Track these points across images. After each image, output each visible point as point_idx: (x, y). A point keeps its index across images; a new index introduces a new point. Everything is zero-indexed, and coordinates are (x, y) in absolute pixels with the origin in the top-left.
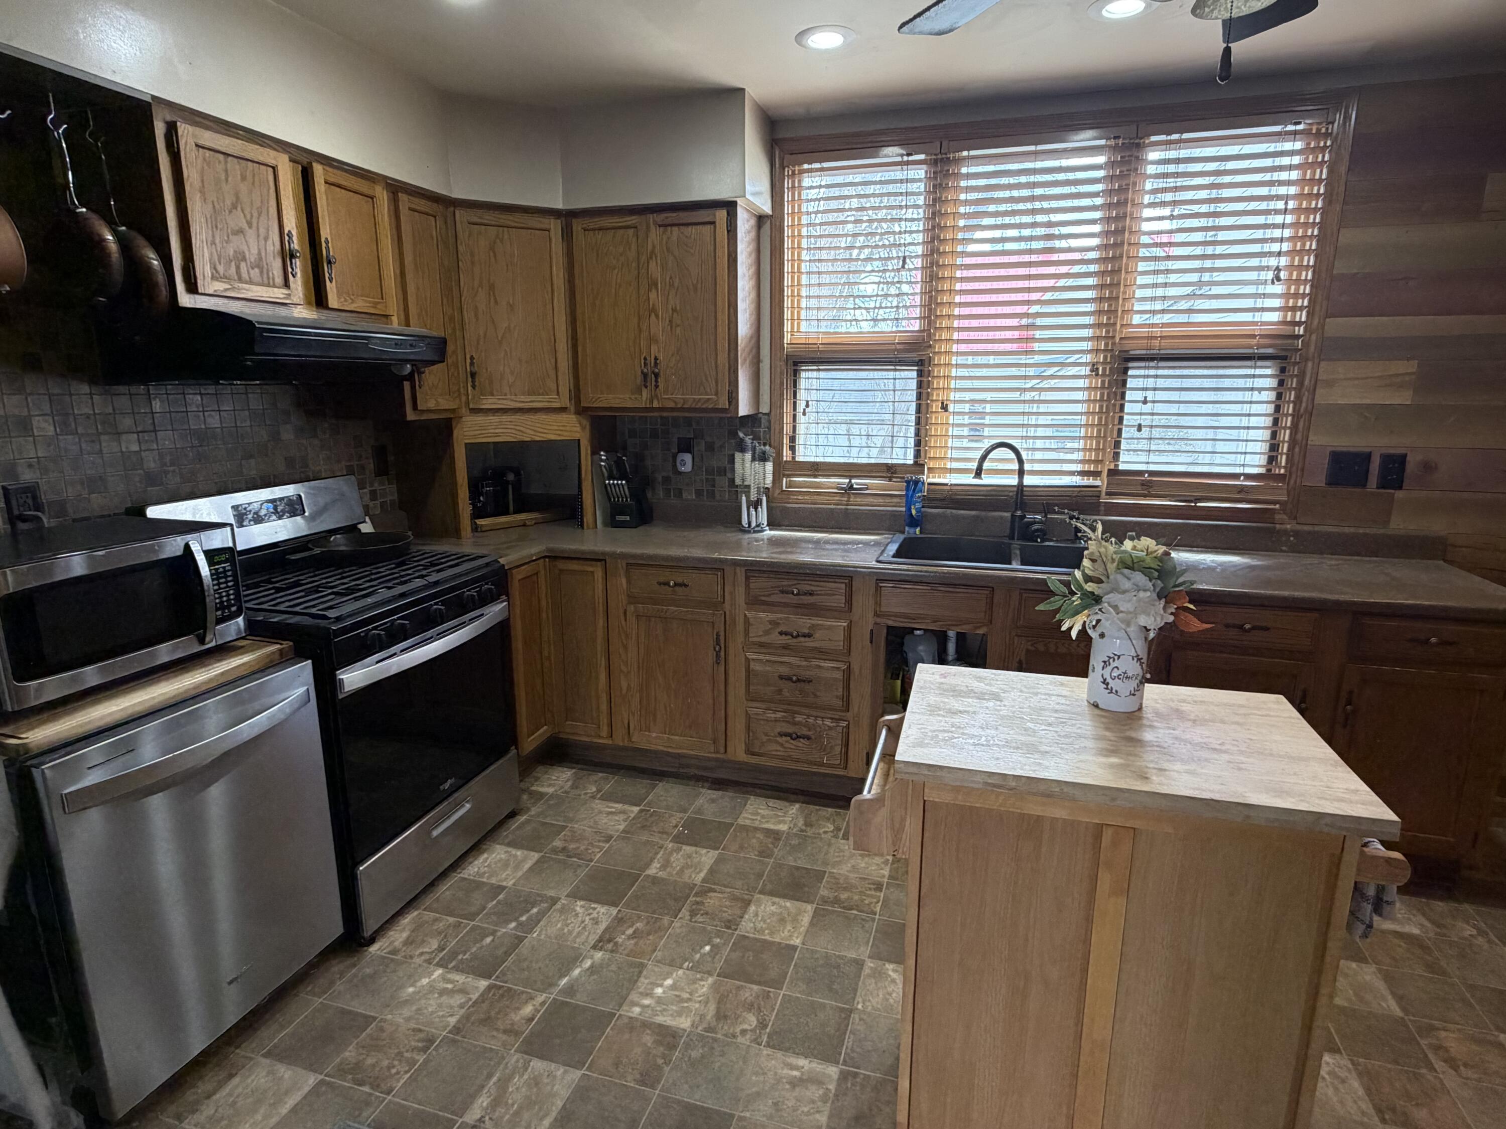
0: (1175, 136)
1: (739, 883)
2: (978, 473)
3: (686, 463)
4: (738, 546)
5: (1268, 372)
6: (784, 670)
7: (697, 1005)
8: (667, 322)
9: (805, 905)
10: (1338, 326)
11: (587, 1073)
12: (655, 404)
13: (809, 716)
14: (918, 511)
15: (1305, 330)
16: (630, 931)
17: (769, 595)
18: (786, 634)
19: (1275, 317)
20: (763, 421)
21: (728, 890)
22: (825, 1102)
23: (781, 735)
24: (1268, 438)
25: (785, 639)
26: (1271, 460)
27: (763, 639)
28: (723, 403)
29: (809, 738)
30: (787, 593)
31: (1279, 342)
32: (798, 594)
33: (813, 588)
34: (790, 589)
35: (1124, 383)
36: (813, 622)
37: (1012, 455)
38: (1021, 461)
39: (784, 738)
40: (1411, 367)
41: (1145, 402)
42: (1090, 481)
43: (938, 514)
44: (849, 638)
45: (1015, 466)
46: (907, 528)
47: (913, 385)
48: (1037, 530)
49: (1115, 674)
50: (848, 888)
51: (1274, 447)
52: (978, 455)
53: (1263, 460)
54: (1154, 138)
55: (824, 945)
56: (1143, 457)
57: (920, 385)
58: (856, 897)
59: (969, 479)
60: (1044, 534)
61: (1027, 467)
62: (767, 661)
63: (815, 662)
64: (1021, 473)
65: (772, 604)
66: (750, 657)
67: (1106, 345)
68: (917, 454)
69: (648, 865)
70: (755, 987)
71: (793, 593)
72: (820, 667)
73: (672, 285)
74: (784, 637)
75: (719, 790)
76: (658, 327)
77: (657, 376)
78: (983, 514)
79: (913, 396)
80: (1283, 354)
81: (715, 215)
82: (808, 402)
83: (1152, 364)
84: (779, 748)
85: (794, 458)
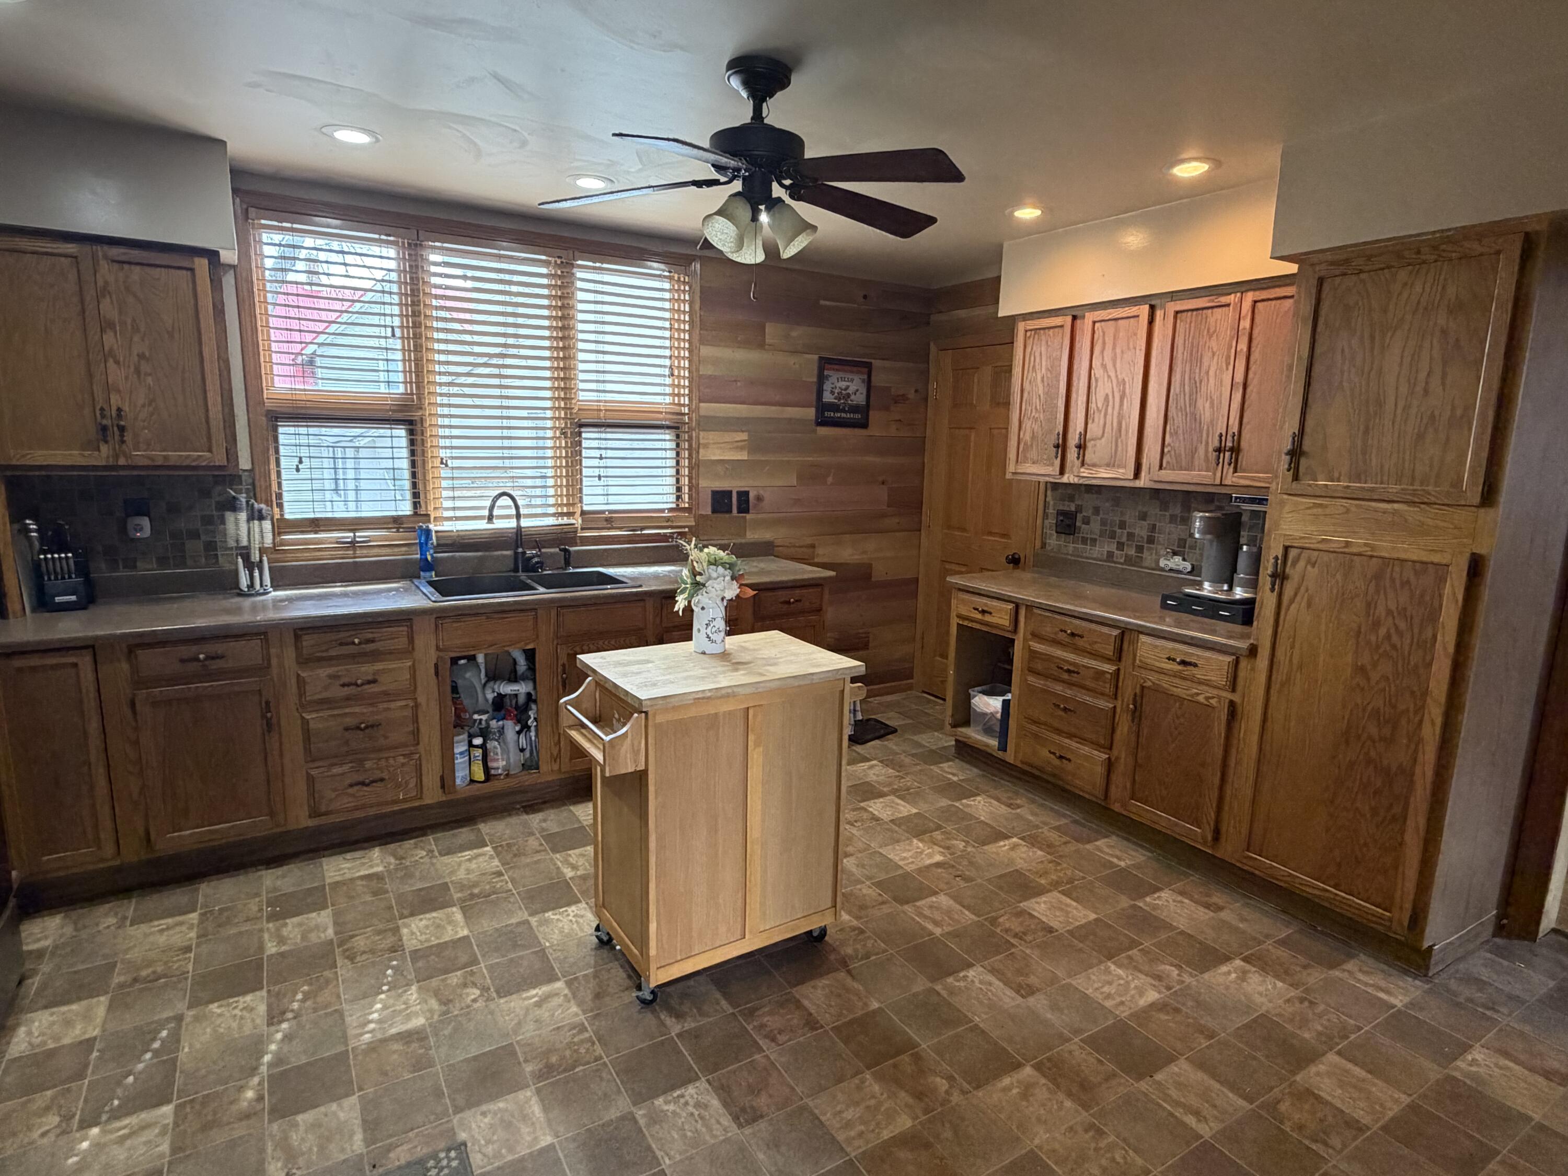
0: (598, 265)
1: (375, 921)
2: (490, 518)
3: (143, 528)
4: (238, 610)
5: (668, 437)
6: (349, 721)
7: (419, 1007)
8: (132, 369)
9: (449, 909)
10: (707, 408)
11: (361, 1093)
12: (122, 462)
13: (379, 759)
14: (432, 557)
15: (689, 409)
16: (299, 996)
17: (327, 650)
18: (348, 685)
19: (668, 399)
20: (243, 478)
21: (369, 929)
22: (569, 1001)
23: (351, 786)
24: (675, 482)
25: (347, 691)
26: (678, 498)
27: (325, 695)
28: (219, 459)
29: (382, 780)
30: (347, 644)
31: (675, 417)
32: (360, 643)
33: (375, 635)
34: (349, 640)
35: (580, 443)
36: (376, 668)
37: (510, 502)
38: (517, 507)
39: (356, 788)
40: (744, 436)
41: (601, 458)
42: (565, 520)
43: (448, 557)
44: (414, 676)
45: (513, 512)
46: (422, 573)
47: (404, 442)
48: (537, 563)
49: (714, 630)
50: (475, 885)
51: (679, 489)
52: (488, 503)
53: (673, 498)
54: (580, 262)
55: (488, 925)
56: (601, 499)
57: (412, 442)
58: (488, 887)
59: (482, 525)
60: (541, 565)
61: (522, 511)
62: (329, 716)
63: (382, 706)
64: (518, 516)
65: (331, 658)
66: (308, 717)
67: (566, 414)
68: (416, 505)
69: (261, 948)
70: (459, 973)
71: (353, 643)
72: (389, 709)
73: (136, 329)
74: (346, 688)
75: (281, 866)
76: (116, 374)
77: (122, 429)
78: (487, 553)
79: (405, 453)
80: (676, 425)
81: (193, 262)
82: (301, 458)
83: (603, 429)
84: (350, 799)
85: (282, 515)
